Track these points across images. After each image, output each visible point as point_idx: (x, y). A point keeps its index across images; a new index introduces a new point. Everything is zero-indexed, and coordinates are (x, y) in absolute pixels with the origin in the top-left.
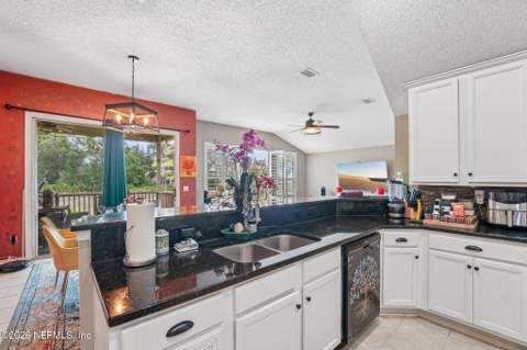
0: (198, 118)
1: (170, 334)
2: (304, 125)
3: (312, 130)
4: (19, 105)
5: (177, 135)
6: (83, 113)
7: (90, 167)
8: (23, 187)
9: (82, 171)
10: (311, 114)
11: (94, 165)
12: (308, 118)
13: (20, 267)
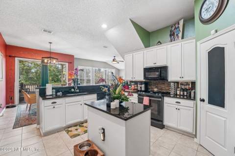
0: (75, 57)
1: (52, 103)
2: (112, 60)
3: (115, 62)
4: (13, 55)
5: (67, 64)
6: (34, 58)
7: (35, 74)
8: (14, 81)
9: (31, 76)
10: (115, 57)
11: (36, 73)
12: (114, 58)
13: (15, 106)
